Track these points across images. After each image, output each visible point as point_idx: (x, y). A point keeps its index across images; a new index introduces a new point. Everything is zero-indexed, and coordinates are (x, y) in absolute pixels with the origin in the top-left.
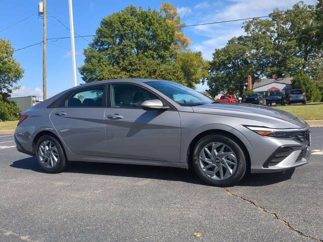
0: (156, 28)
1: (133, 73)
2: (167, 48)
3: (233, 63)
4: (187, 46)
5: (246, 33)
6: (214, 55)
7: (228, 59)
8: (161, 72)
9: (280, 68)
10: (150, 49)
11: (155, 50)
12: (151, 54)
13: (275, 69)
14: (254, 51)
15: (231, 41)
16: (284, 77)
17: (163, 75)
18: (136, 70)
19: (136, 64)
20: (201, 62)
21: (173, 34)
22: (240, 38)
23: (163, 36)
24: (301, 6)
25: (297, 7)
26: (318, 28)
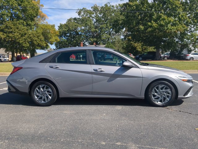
0: (26, 5)
1: (9, 34)
2: (32, 20)
3: (70, 34)
4: (45, 19)
5: (79, 16)
6: (59, 27)
7: (68, 31)
8: (29, 35)
9: (98, 39)
10: (21, 19)
11: (24, 20)
12: (22, 22)
13: (95, 39)
14: (83, 28)
15: (69, 20)
16: (99, 44)
17: (31, 37)
18: (11, 32)
19: (11, 28)
20: (55, 31)
21: (38, 11)
22: (75, 19)
23: (31, 11)
24: (109, 5)
25: (106, 5)
26: (122, 20)
